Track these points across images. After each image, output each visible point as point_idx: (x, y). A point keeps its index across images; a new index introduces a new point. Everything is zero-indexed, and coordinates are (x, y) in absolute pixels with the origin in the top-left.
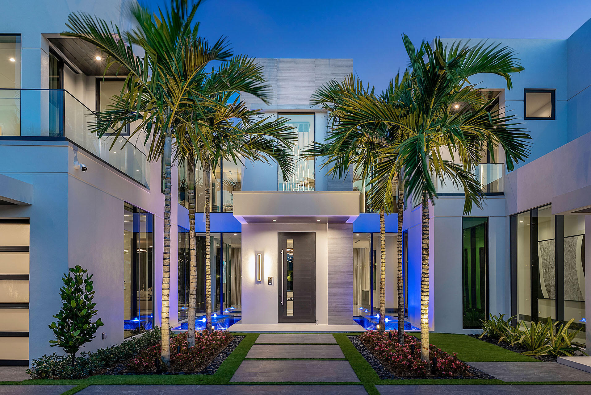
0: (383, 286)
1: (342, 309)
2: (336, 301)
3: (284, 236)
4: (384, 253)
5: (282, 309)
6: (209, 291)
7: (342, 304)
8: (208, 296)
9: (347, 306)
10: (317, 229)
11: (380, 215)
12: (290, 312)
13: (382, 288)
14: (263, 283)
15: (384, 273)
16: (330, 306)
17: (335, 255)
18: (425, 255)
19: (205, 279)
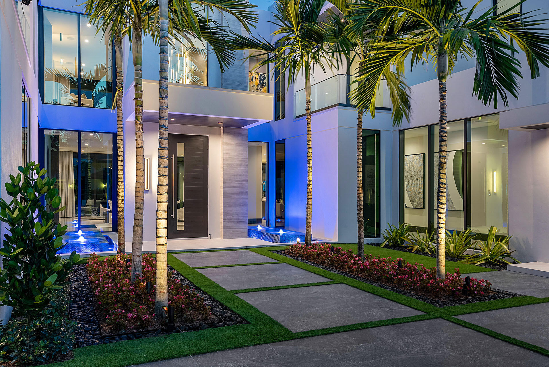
0: (310, 197)
1: (237, 221)
2: (232, 212)
3: (175, 138)
4: (311, 162)
5: (172, 222)
6: (122, 203)
7: (237, 215)
8: (121, 209)
9: (242, 217)
10: (210, 133)
11: (308, 120)
12: (180, 226)
13: (309, 199)
14: (151, 192)
15: (311, 183)
16: (225, 218)
17: (231, 162)
18: (444, 163)
19: (117, 188)
